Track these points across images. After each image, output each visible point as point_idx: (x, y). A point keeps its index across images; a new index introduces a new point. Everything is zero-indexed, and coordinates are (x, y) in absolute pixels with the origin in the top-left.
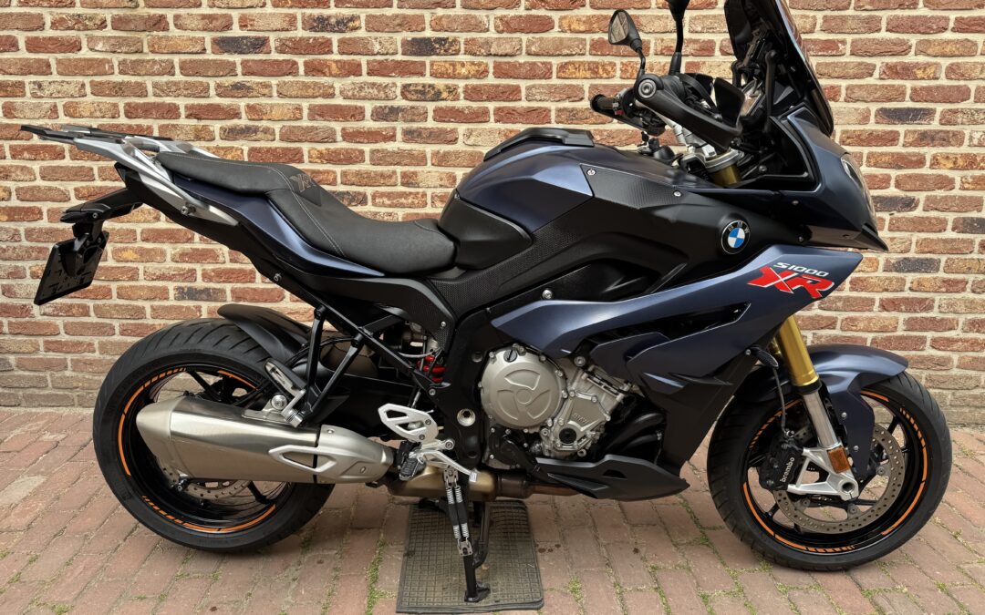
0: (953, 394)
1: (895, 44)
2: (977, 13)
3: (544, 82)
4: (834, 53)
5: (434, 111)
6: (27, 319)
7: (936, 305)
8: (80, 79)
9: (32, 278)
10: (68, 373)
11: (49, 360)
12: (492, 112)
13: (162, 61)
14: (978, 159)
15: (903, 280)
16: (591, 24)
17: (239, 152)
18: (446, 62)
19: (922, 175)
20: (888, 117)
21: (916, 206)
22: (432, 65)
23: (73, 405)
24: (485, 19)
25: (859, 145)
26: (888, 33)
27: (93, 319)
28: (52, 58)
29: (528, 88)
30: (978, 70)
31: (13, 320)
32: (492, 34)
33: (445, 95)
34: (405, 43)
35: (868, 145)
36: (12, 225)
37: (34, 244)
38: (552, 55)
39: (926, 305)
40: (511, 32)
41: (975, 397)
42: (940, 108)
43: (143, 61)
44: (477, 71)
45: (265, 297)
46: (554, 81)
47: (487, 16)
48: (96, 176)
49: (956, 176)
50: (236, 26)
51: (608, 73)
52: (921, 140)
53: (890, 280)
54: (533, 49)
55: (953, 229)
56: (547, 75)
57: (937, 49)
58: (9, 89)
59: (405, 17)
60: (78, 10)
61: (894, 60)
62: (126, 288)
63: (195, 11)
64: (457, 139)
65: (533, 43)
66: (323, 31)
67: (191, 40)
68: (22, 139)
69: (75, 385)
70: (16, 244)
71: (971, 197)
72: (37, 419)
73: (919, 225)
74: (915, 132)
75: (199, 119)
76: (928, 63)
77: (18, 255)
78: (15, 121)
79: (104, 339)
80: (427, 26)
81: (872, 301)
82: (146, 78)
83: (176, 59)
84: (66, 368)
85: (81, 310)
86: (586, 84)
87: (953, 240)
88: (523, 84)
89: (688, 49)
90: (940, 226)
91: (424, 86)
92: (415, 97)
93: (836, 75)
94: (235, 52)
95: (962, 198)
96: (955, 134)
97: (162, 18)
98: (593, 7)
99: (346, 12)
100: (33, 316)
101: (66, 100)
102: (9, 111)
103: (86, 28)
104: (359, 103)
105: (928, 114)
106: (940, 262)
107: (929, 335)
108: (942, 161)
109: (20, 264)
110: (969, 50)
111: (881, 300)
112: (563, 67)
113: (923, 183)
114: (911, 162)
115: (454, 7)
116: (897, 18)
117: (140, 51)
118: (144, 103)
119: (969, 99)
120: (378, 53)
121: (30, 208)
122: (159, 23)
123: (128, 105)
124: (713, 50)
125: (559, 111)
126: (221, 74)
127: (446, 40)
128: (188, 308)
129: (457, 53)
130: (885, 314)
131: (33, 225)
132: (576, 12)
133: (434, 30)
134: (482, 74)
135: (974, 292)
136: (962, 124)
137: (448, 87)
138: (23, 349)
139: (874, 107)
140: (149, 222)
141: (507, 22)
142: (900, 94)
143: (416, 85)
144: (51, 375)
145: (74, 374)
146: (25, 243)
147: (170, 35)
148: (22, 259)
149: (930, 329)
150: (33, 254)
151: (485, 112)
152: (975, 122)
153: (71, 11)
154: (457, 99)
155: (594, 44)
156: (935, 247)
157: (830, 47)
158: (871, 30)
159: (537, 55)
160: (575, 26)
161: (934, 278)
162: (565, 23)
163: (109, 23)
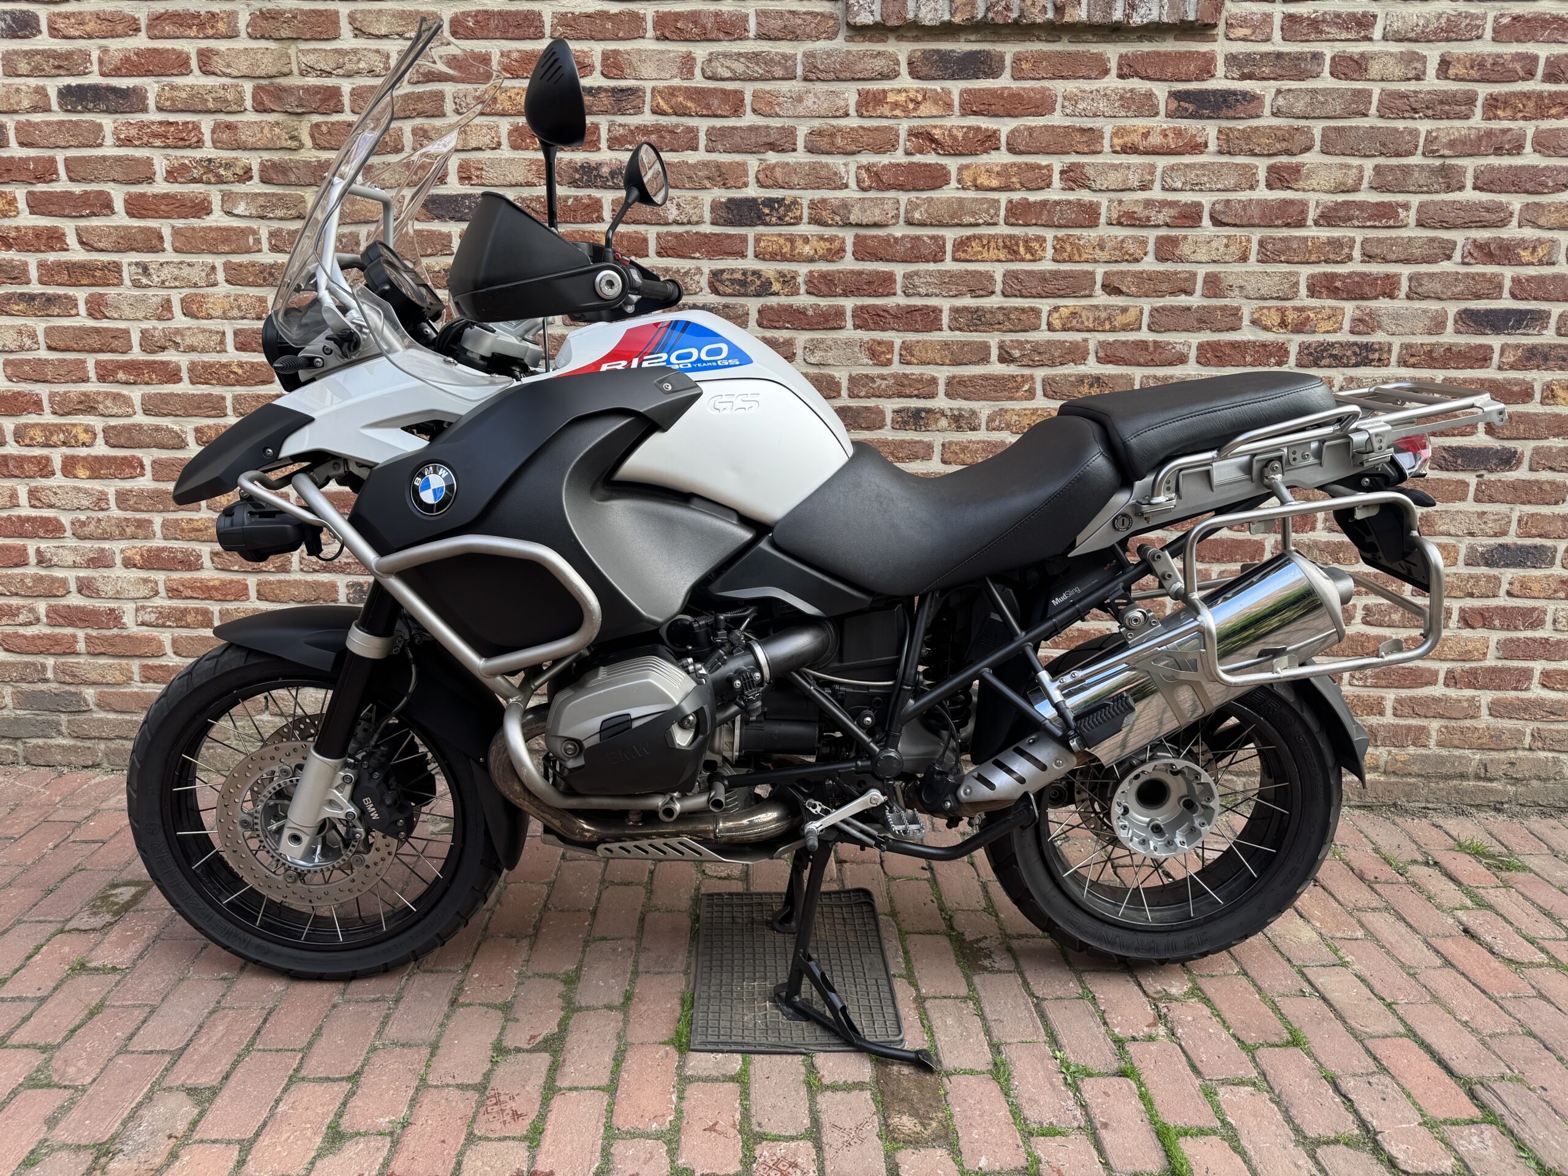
1: (1488, 210)
3: (931, 266)
4: (1391, 222)
5: (759, 312)
6: (115, 631)
7: (1549, 619)
8: (209, 259)
9: (126, 566)
12: (849, 314)
15: (1497, 580)
16: (1009, 176)
18: (780, 235)
19: (1528, 415)
20: (1475, 322)
21: (1519, 463)
22: (758, 240)
24: (842, 169)
25: (1430, 367)
26: (1477, 192)
28: (165, 227)
29: (907, 276)
31: (94, 633)
32: (852, 193)
33: (776, 287)
34: (715, 206)
35: (1445, 367)
36: (97, 485)
37: (129, 515)
38: (947, 225)
40: (879, 189)
42: (1556, 309)
44: (829, 250)
46: (949, 265)
50: (453, 178)
51: (1033, 253)
52: (1529, 359)
53: (1477, 578)
54: (917, 215)
56: (937, 258)
57: (1554, 218)
58: (98, 274)
59: (718, 166)
60: (208, 152)
61: (1483, 235)
62: (270, 583)
63: (393, 158)
64: (794, 354)
65: (918, 206)
66: (589, 187)
68: (113, 351)
70: (101, 514)
73: (1522, 493)
74: (1518, 346)
76: (1538, 240)
77: (105, 532)
78: (105, 324)
80: (751, 179)
81: (1448, 611)
83: (363, 232)
85: (200, 618)
86: (998, 271)
88: (899, 270)
89: (1161, 216)
90: (1556, 494)
91: (744, 273)
92: (730, 291)
93: (1394, 257)
94: (452, 218)
98: (1012, 150)
100: (123, 627)
101: (186, 291)
102: (96, 308)
103: (221, 180)
105: (1538, 319)
106: (1555, 550)
107: (1538, 666)
108: (1560, 392)
109: (106, 545)
111: (1462, 610)
112: (961, 244)
113: (1531, 427)
114: (1511, 393)
115: (794, 150)
116: (1491, 169)
120: (675, 222)
121: (125, 458)
124: (1200, 218)
125: (955, 310)
126: (429, 251)
127: (780, 201)
129: (798, 221)
130: (1467, 633)
131: (128, 485)
132: (984, 159)
133: (762, 186)
134: (837, 254)
137: (781, 274)
138: (110, 679)
139: (1453, 308)
141: (876, 174)
142: (1494, 287)
143: (733, 271)
146: (115, 512)
148: (110, 537)
149: (1541, 657)
150: (128, 530)
151: (839, 313)
153: (198, 154)
154: (795, 293)
155: (1012, 207)
156: (1547, 528)
157: (1385, 214)
158: (1449, 189)
159: (922, 224)
160: (983, 180)
161: (1547, 577)
162: (967, 176)
163: (255, 173)
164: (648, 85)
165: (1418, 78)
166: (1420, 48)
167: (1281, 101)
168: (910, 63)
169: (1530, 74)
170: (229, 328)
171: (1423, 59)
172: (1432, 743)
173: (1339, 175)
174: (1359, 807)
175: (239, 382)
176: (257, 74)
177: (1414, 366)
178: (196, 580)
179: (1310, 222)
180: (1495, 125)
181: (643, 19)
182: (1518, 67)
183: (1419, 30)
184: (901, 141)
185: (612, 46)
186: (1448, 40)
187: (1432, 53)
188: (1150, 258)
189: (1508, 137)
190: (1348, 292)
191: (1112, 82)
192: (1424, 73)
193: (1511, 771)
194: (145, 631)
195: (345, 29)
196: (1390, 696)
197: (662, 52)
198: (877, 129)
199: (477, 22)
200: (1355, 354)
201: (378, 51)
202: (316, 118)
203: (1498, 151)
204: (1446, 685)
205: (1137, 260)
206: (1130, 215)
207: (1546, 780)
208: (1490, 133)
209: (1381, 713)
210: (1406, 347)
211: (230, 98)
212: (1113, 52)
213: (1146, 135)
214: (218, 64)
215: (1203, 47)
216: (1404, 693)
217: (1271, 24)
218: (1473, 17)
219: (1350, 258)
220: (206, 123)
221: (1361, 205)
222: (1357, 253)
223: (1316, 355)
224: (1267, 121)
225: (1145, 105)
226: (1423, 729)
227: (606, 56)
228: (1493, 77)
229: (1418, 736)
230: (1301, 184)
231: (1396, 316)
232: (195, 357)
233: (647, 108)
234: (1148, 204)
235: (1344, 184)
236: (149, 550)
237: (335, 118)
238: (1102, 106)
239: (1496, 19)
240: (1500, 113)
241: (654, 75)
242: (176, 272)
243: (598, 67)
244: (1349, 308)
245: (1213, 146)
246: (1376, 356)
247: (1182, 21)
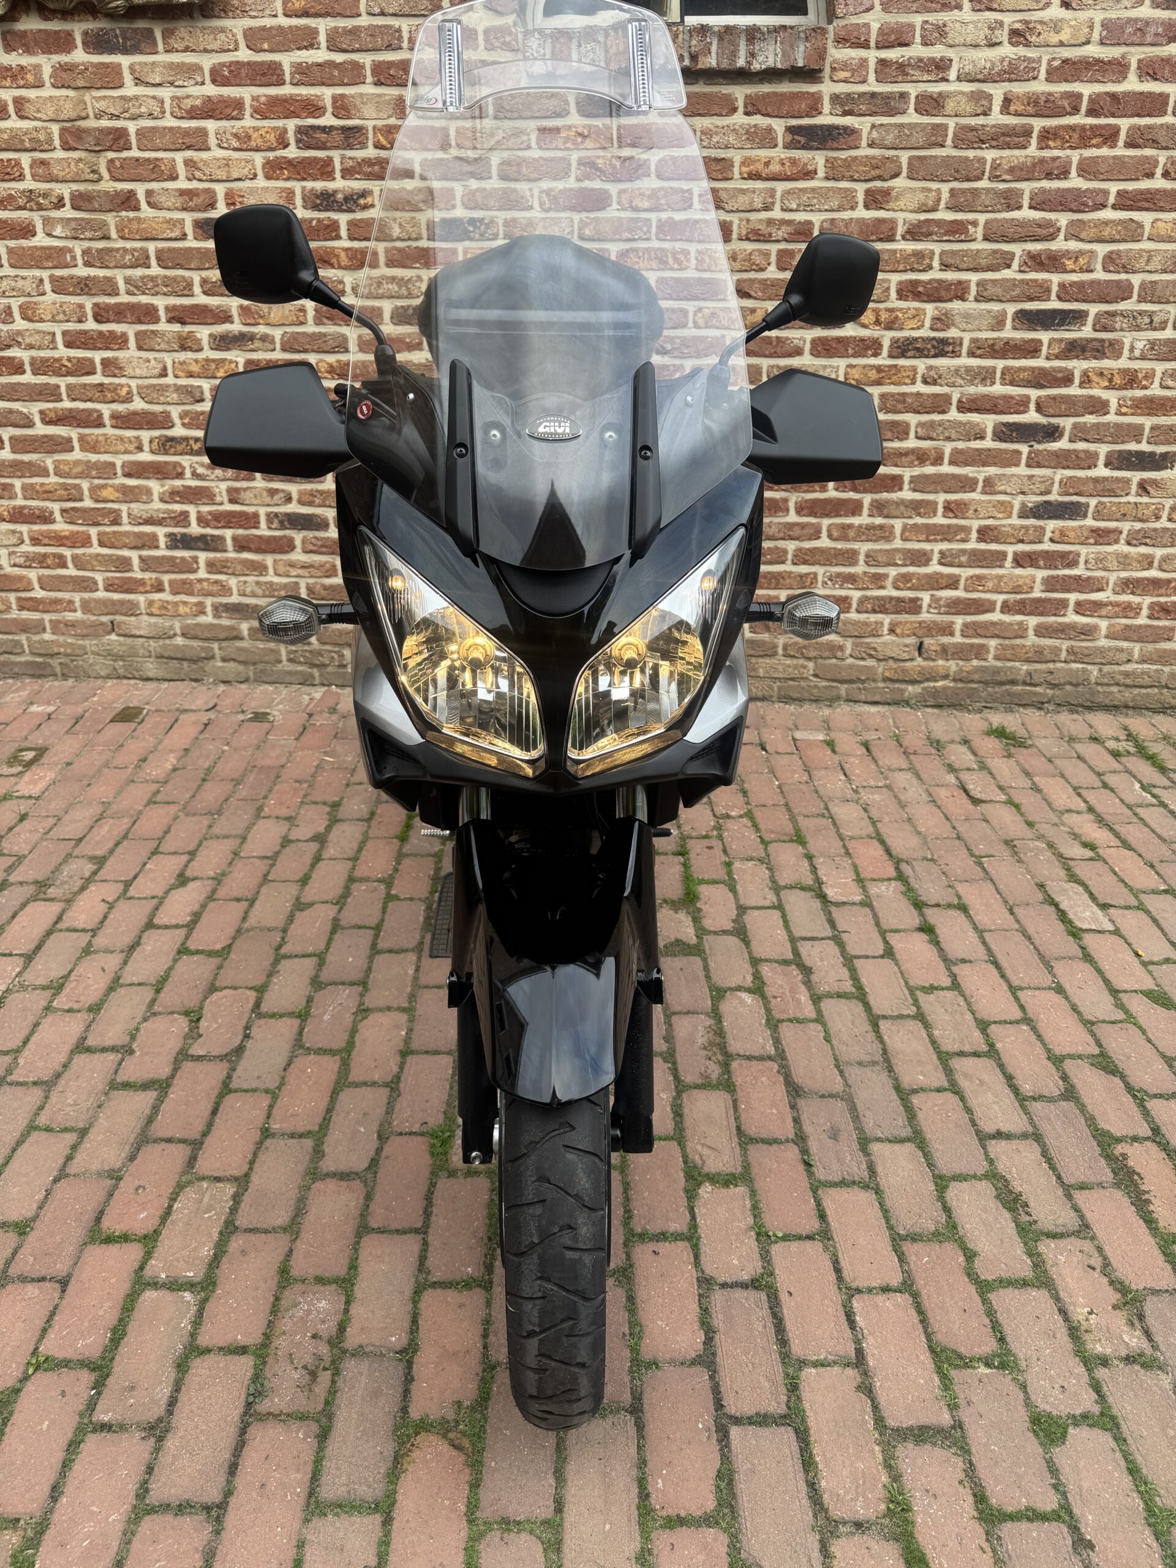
0: (1100, 670)
1: (1040, 226)
2: (1145, 184)
4: (963, 237)
7: (1082, 560)
8: (37, 273)
10: (47, 636)
11: (24, 620)
13: (135, 250)
14: (1140, 376)
15: (1042, 530)
16: (658, 199)
17: (233, 366)
18: (480, 249)
19: (1069, 396)
20: (1028, 320)
21: (1061, 435)
22: (463, 253)
23: (55, 675)
24: (528, 193)
25: (992, 358)
26: (1032, 211)
27: (71, 571)
30: (1143, 261)
32: (536, 214)
34: (429, 226)
35: (1004, 357)
38: (612, 241)
39: (1070, 560)
40: (557, 210)
41: (1127, 674)
42: (1093, 309)
43: (111, 250)
45: (273, 546)
47: (530, 190)
48: (64, 396)
49: (1112, 398)
50: (220, 204)
51: (679, 262)
52: (1070, 351)
53: (1026, 528)
54: (587, 232)
55: (1106, 465)
57: (1092, 233)
59: (429, 192)
60: (29, 184)
61: (1036, 247)
62: (108, 534)
63: (170, 185)
65: (587, 224)
66: (328, 210)
67: (168, 221)
69: (56, 650)
71: (1129, 425)
72: (17, 690)
73: (1063, 460)
74: (1061, 340)
75: (183, 323)
76: (1080, 251)
79: (86, 595)
80: (458, 202)
81: (1004, 554)
82: (116, 271)
83: (151, 247)
84: (44, 630)
86: (654, 279)
87: (1105, 479)
90: (1090, 460)
93: (965, 266)
95: (1118, 426)
96: (1112, 343)
97: (131, 194)
98: (659, 176)
99: (356, 185)
101: (22, 300)
103: (41, 208)
104: (376, 303)
105: (1078, 317)
106: (1088, 505)
107: (1073, 597)
108: (1095, 378)
110: (1133, 232)
111: (1015, 554)
112: (624, 257)
113: (1071, 406)
114: (1056, 379)
115: (490, 178)
116: (1043, 191)
117: (106, 237)
118: (116, 304)
119: (1130, 297)
120: (399, 239)
122: (128, 201)
123: (96, 305)
126: (207, 266)
127: (481, 220)
128: (183, 559)
130: (1019, 571)
132: (638, 184)
133: (466, 208)
135: (1129, 543)
136: (1122, 330)
139: (1011, 309)
140: (130, 452)
141: (555, 197)
144: (28, 639)
145: (54, 637)
147: (142, 215)
149: (1075, 590)
152: (1138, 328)
153: (21, 186)
155: (662, 226)
156: (1082, 488)
157: (957, 230)
158: (1009, 208)
159: (591, 239)
160: (637, 202)
161: (1081, 527)
162: (625, 199)
163: (67, 201)
164: (370, 124)
165: (985, 114)
166: (987, 88)
167: (875, 134)
168: (577, 103)
169: (1076, 110)
170: (58, 329)
171: (990, 98)
172: (991, 656)
173: (921, 196)
174: (933, 706)
175: (69, 374)
176: (62, 117)
177: (980, 357)
178: (50, 531)
179: (898, 237)
180: (1047, 154)
181: (363, 67)
182: (1066, 103)
183: (986, 72)
184: (573, 169)
185: (340, 90)
186: (1010, 80)
187: (997, 92)
188: (773, 268)
189: (1057, 164)
190: (929, 296)
191: (739, 118)
192: (990, 109)
193: (1050, 678)
194: (17, 571)
195: (128, 78)
196: (959, 621)
197: (380, 96)
198: (553, 159)
199: (231, 72)
200: (934, 347)
201: (154, 97)
202: (111, 155)
203: (1049, 176)
204: (1002, 612)
205: (762, 270)
206: (756, 232)
207: (1077, 685)
208: (1042, 161)
209: (952, 634)
210: (973, 341)
211: (42, 138)
212: (740, 92)
213: (767, 164)
214: (30, 110)
215: (812, 88)
216: (970, 619)
217: (867, 67)
218: (1029, 60)
219: (930, 267)
220: (25, 159)
221: (939, 223)
222: (936, 263)
223: (902, 349)
224: (864, 151)
225: (766, 138)
226: (982, 646)
227: (335, 99)
228: (1046, 112)
229: (980, 652)
230: (892, 205)
231: (966, 316)
232: (34, 353)
233: (370, 144)
234: (770, 222)
235: (925, 205)
236: (14, 508)
237: (125, 154)
238: (732, 139)
239: (1049, 62)
240: (1051, 143)
241: (374, 116)
242: (13, 284)
243: (330, 109)
244: (930, 309)
245: (821, 173)
246: (950, 348)
247: (793, 67)
